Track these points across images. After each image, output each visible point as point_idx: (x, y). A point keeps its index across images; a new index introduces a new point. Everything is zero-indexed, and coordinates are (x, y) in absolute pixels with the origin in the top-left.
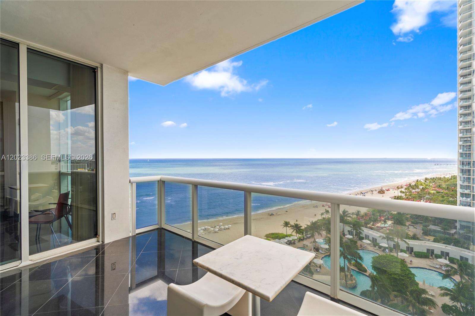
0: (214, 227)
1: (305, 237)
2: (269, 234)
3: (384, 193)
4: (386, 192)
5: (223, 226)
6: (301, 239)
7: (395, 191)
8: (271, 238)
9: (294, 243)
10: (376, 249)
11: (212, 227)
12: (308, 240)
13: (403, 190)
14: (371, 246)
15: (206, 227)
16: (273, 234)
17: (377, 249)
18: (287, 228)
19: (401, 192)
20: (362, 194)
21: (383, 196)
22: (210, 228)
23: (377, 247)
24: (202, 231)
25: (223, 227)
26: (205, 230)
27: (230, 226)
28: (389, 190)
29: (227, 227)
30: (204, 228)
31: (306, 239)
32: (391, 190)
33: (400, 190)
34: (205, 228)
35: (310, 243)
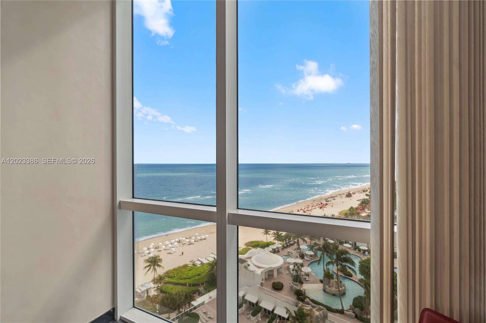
0: (189, 238)
1: (288, 244)
2: (249, 242)
3: (351, 196)
4: (353, 195)
5: (199, 236)
6: (285, 247)
7: (360, 194)
8: (251, 246)
9: (278, 252)
10: (356, 252)
11: (187, 238)
12: (291, 247)
13: (367, 193)
14: (352, 250)
15: (181, 238)
16: (252, 242)
17: (358, 253)
18: (268, 235)
19: (367, 195)
20: (333, 197)
21: (351, 199)
22: (184, 239)
23: (357, 250)
24: (176, 243)
25: (199, 238)
26: (179, 242)
27: (207, 236)
28: (355, 193)
29: (203, 237)
30: (177, 240)
31: (290, 246)
32: (357, 193)
33: (365, 193)
34: (179, 240)
35: (294, 250)
